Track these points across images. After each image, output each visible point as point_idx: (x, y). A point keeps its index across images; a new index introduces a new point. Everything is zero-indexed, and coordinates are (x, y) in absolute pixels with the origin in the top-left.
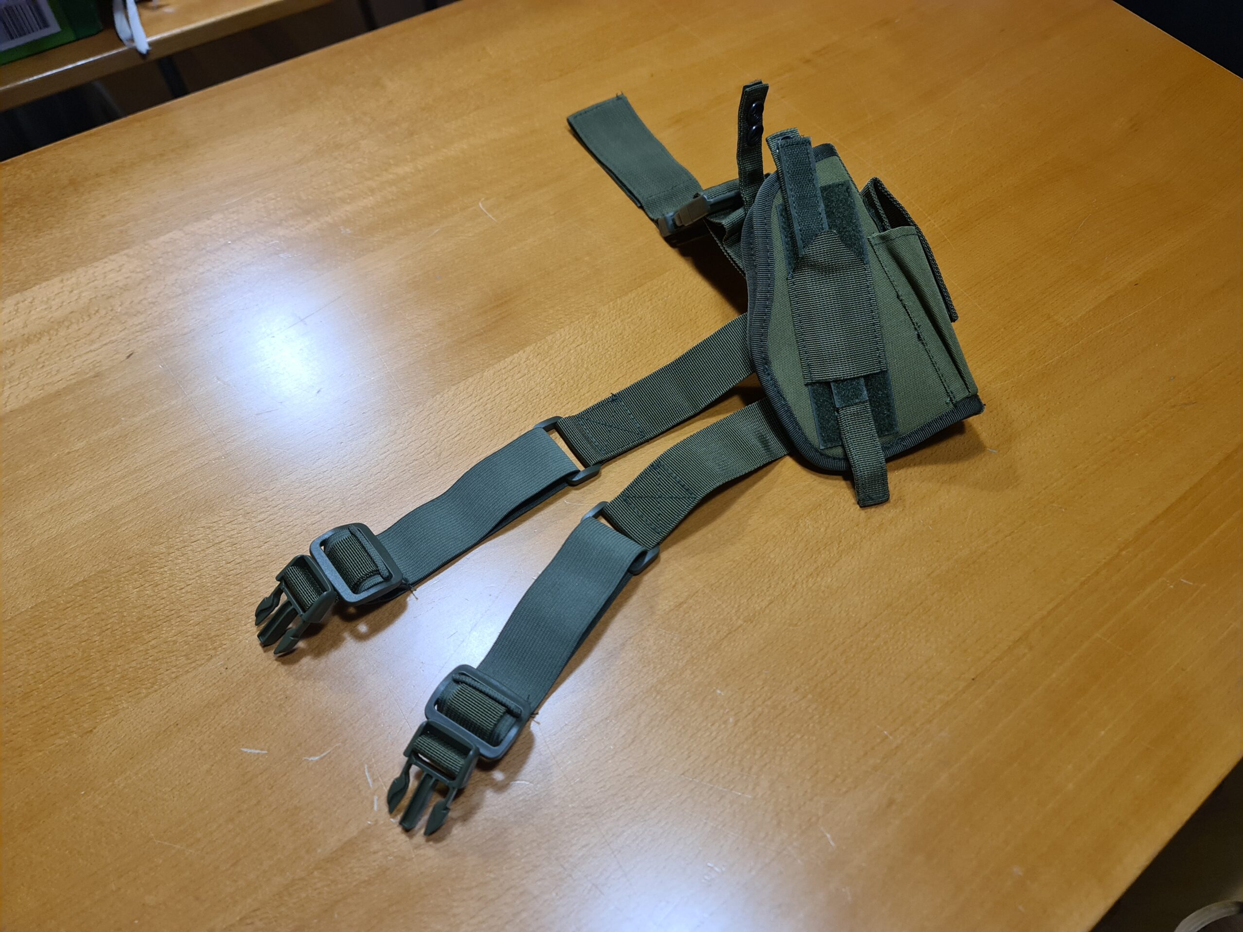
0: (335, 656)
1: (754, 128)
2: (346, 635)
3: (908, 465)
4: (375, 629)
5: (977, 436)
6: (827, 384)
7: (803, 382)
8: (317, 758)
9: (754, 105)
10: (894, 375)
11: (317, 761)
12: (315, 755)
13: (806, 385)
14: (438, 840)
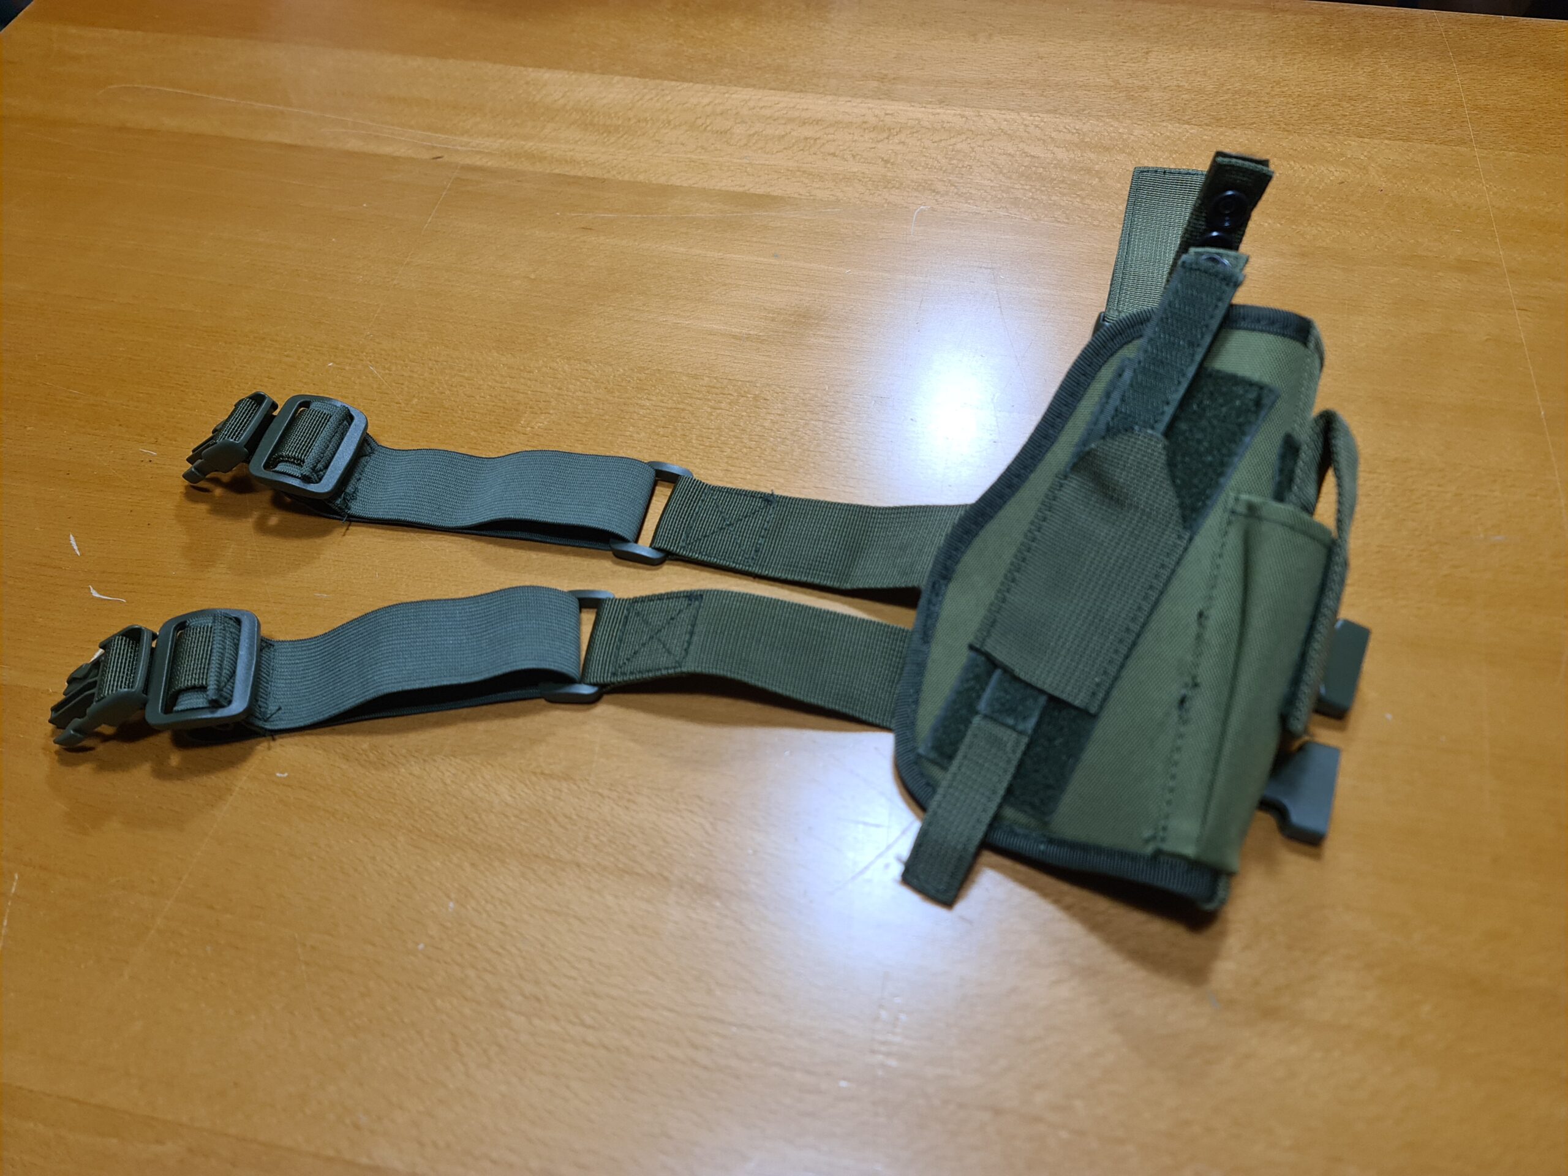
0: (225, 526)
1: (1215, 234)
2: (256, 514)
3: (1044, 893)
4: (280, 532)
5: (1214, 955)
6: (993, 664)
7: (970, 639)
8: (97, 595)
9: (1230, 193)
10: (1104, 731)
11: (94, 598)
12: (98, 591)
13: (971, 647)
14: (63, 762)
